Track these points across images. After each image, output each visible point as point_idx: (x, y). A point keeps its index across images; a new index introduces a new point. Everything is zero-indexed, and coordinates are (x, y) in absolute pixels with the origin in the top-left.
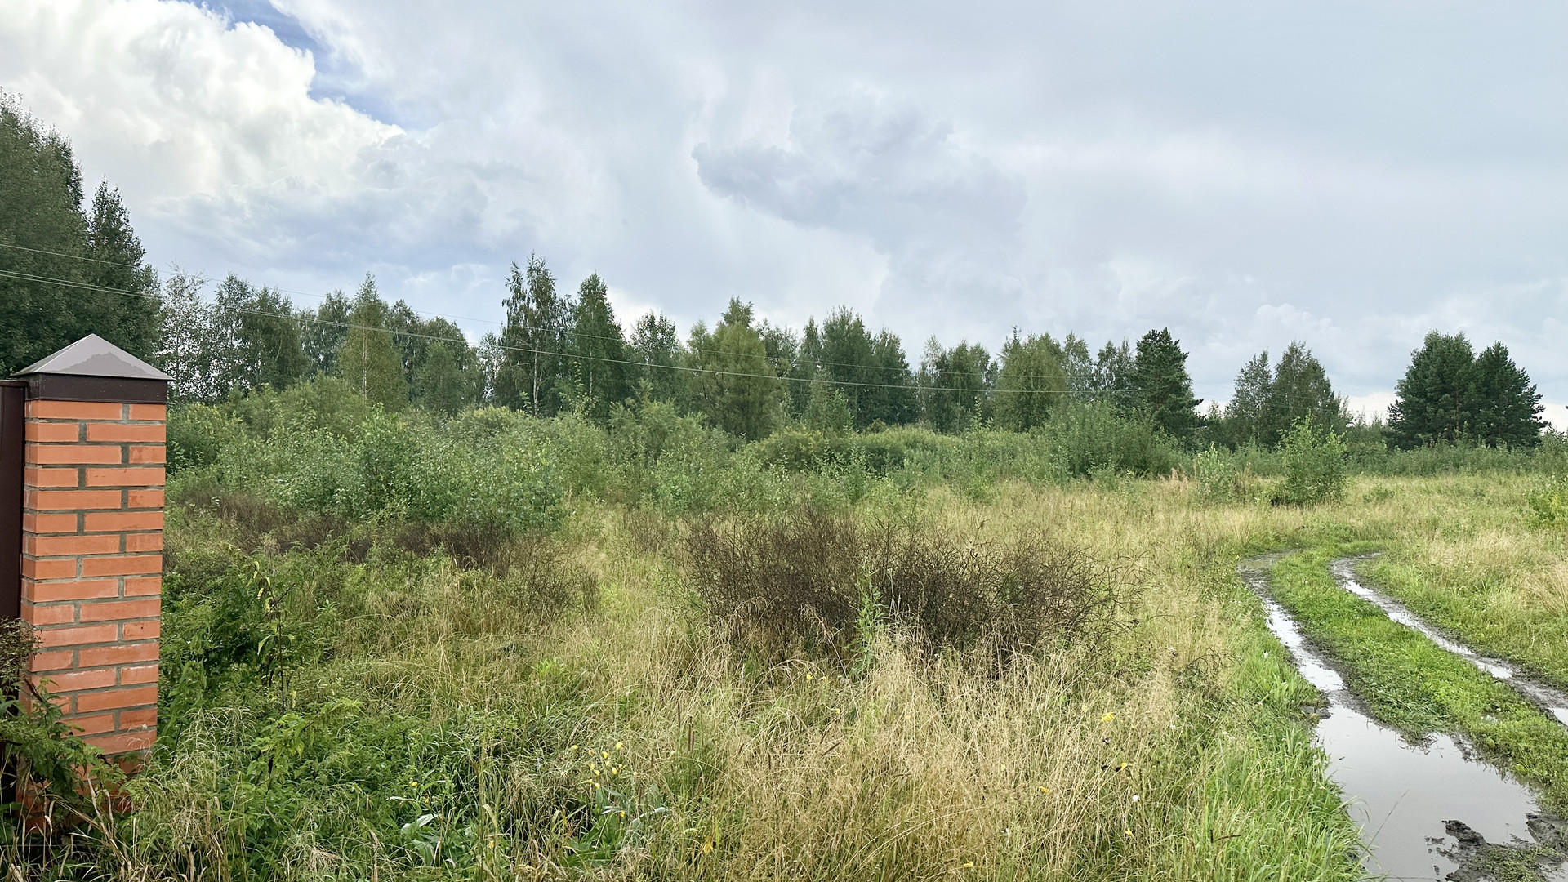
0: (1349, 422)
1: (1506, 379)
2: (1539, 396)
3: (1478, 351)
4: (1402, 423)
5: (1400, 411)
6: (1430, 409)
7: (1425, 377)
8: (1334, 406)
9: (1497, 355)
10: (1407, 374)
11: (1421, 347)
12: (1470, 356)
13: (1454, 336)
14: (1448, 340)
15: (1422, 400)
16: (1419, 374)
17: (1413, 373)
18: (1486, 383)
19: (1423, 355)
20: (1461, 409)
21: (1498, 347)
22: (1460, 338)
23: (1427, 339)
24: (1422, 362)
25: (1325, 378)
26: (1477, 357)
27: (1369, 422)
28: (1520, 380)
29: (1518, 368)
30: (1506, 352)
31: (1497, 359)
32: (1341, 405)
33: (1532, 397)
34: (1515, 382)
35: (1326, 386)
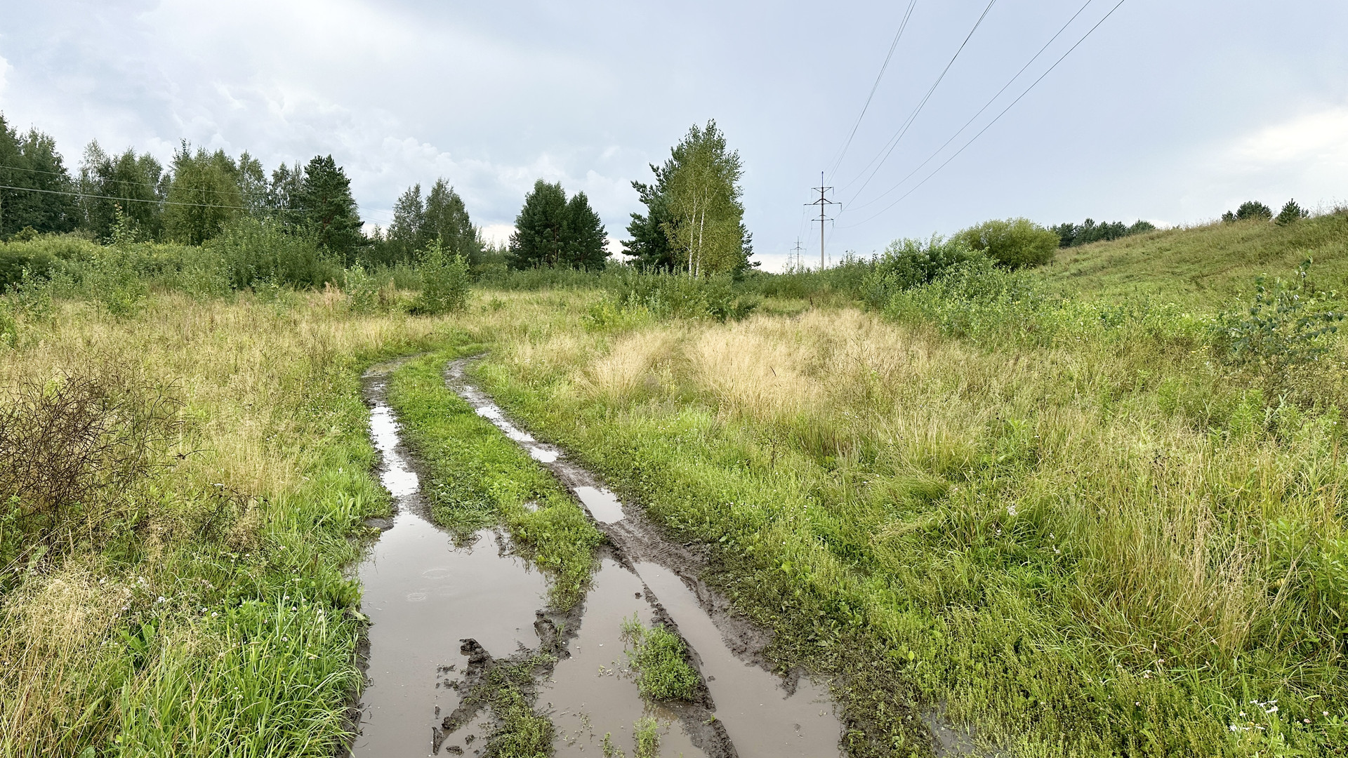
0: (482, 247)
1: (586, 219)
2: (606, 233)
3: (569, 197)
4: (519, 250)
5: (517, 240)
6: (538, 239)
7: (534, 215)
8: (472, 234)
9: (581, 199)
10: (522, 212)
11: (532, 191)
12: (563, 201)
13: (553, 183)
14: (549, 187)
15: (533, 232)
16: (530, 212)
17: (526, 211)
18: (574, 222)
19: (533, 197)
20: (558, 241)
21: (581, 195)
22: (558, 186)
23: (536, 185)
24: (533, 201)
25: (465, 210)
26: (568, 202)
27: (497, 248)
28: (594, 221)
29: (594, 212)
30: (586, 200)
31: (581, 202)
32: (477, 234)
33: (602, 234)
34: (592, 222)
35: (466, 218)
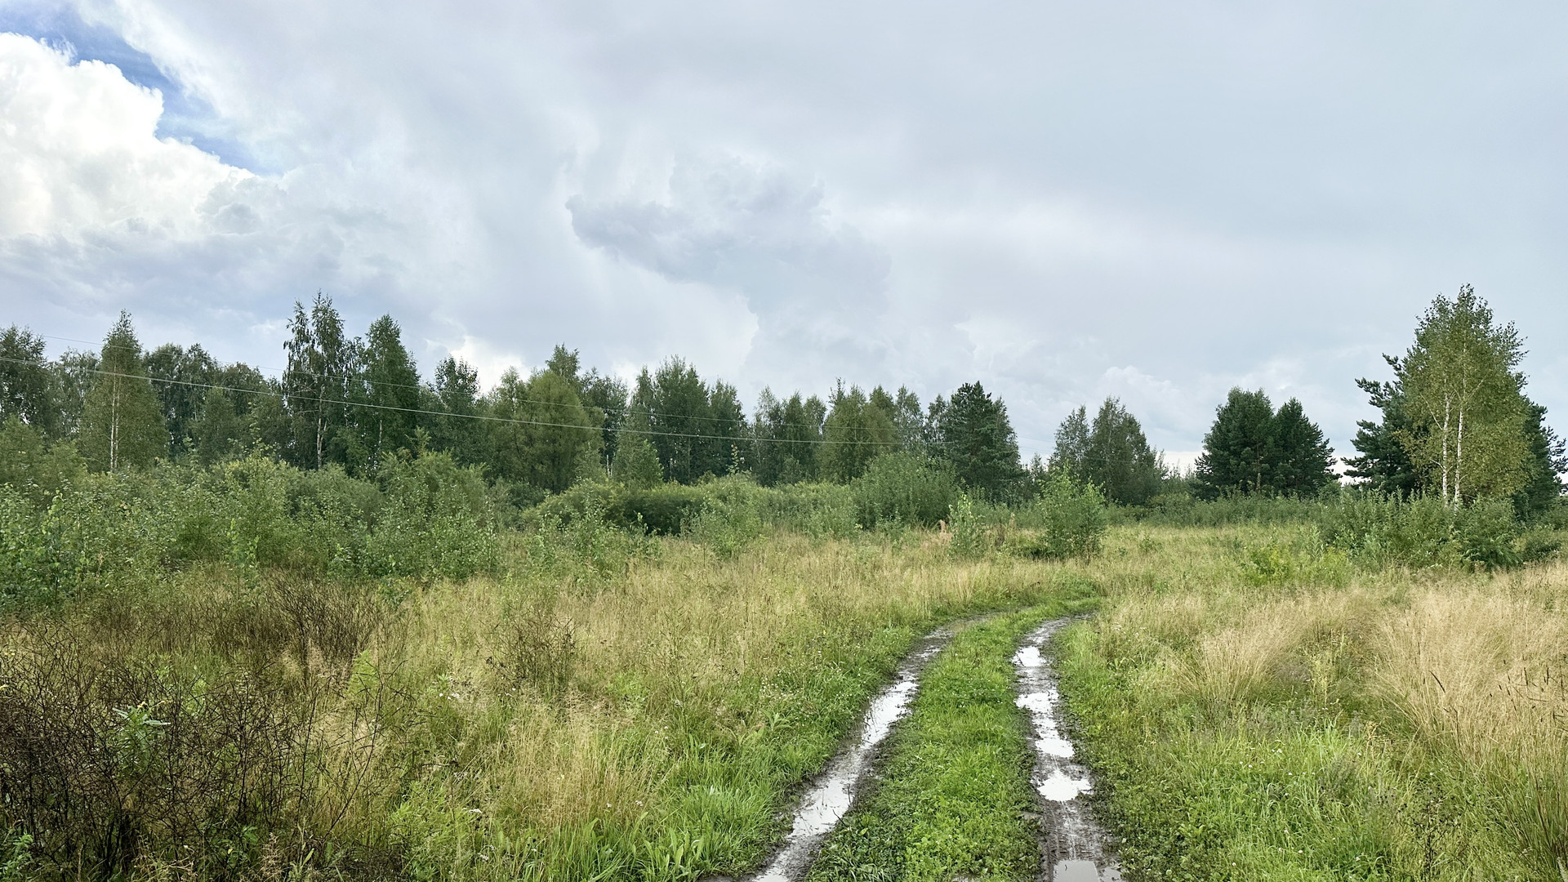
0: (1163, 475)
1: (1301, 433)
2: (1332, 450)
3: (1276, 407)
4: (1209, 476)
5: (1206, 464)
6: (1233, 461)
7: (1228, 431)
8: (1150, 459)
9: (1292, 408)
10: (1213, 429)
11: (1225, 402)
12: (1268, 412)
13: (1253, 392)
14: (1248, 396)
15: (1226, 453)
16: (1223, 429)
17: (1218, 428)
18: (1283, 437)
19: (1226, 411)
20: (1261, 462)
21: (1293, 403)
22: (1260, 394)
23: (1230, 395)
24: (1226, 416)
25: (1141, 432)
26: (1276, 413)
27: (1183, 475)
28: (1313, 434)
29: (1312, 422)
30: (1300, 408)
31: (1293, 412)
32: (1157, 458)
33: (1324, 451)
34: (1309, 436)
35: (1142, 440)
